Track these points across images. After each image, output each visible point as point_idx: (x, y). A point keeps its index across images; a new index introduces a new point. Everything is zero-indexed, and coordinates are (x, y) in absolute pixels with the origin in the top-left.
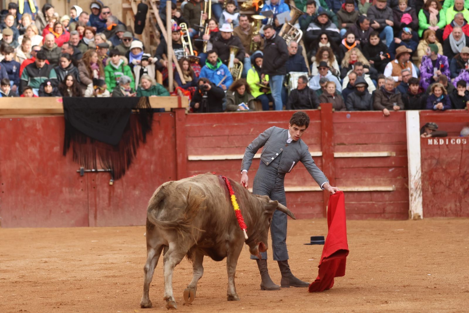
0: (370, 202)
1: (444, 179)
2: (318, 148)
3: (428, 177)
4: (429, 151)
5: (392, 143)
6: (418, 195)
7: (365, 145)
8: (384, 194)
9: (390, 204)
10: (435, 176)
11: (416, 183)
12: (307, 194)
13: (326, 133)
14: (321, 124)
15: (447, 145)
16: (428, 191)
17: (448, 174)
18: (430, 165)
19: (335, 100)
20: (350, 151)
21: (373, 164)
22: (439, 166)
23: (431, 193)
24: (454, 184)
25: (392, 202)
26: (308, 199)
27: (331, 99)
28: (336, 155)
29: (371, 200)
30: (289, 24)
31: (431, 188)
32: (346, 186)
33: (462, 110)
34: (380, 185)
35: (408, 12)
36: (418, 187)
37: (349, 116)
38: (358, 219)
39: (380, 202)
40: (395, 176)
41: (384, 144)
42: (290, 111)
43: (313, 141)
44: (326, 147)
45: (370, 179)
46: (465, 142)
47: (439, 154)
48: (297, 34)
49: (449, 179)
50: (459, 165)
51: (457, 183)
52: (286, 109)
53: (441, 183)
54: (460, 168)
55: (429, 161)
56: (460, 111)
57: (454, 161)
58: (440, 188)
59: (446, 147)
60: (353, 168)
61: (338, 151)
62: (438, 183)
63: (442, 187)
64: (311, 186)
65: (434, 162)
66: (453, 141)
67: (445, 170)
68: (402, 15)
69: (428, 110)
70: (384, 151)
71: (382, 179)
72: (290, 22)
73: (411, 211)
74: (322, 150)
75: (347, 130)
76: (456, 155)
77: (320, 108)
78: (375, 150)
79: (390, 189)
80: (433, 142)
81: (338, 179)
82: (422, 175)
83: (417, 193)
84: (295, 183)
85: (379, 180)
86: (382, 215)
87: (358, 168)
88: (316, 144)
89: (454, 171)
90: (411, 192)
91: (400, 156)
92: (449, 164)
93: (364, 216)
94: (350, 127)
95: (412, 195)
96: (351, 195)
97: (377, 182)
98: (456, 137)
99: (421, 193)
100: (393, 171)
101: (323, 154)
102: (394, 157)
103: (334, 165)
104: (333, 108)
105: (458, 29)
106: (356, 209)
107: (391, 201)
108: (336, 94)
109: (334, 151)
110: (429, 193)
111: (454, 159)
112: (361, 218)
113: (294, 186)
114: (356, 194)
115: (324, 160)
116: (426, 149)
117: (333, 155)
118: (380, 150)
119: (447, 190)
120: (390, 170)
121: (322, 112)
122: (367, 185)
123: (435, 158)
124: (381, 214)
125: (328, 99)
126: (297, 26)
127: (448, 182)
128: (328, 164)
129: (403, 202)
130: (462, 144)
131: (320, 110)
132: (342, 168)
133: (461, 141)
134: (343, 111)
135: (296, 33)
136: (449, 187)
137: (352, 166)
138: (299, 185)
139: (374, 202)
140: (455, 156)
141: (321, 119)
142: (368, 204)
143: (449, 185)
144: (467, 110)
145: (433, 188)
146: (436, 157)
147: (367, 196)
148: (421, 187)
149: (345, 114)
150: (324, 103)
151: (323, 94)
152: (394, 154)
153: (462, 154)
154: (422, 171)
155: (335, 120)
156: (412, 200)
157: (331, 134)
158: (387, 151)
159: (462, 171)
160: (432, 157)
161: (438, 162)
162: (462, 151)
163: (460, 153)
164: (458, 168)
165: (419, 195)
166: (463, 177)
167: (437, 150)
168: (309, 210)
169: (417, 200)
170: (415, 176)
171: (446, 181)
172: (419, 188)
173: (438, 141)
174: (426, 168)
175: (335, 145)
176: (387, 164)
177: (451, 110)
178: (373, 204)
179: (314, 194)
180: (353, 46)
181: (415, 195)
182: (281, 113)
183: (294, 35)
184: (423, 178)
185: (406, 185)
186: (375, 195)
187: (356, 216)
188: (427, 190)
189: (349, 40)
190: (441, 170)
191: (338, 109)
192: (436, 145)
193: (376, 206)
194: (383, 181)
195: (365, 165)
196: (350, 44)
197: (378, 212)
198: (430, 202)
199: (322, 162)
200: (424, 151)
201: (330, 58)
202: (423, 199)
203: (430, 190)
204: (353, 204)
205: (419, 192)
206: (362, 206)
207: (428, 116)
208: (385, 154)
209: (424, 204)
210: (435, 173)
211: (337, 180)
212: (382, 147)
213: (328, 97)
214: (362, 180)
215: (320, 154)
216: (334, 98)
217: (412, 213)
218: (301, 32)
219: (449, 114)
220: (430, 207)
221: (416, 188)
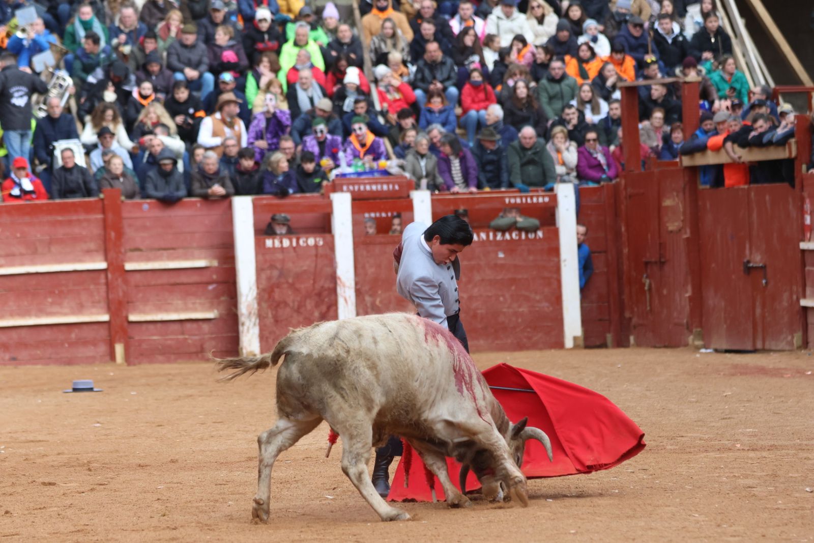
0: (181, 337)
1: (291, 298)
2: (101, 256)
3: (266, 296)
4: (268, 257)
5: (212, 247)
6: (252, 324)
7: (171, 251)
8: (201, 323)
9: (211, 339)
10: (277, 295)
11: (248, 306)
12: (85, 327)
13: (113, 234)
14: (105, 221)
15: (294, 248)
16: (267, 317)
17: (297, 290)
18: (269, 279)
19: (123, 183)
20: (148, 259)
21: (184, 279)
22: (282, 280)
23: (272, 320)
24: (305, 306)
25: (214, 336)
26: (87, 333)
27: (116, 181)
28: (129, 266)
29: (183, 333)
30: (51, 70)
31: (272, 314)
32: (144, 312)
33: (315, 194)
34: (195, 310)
35: (231, 47)
36: (253, 312)
37: (146, 207)
38: (162, 362)
39: (196, 335)
40: (217, 297)
41: (201, 248)
42: (58, 201)
43: (92, 246)
44: (112, 254)
45: (180, 302)
46: (321, 243)
47: (283, 261)
48: (65, 84)
49: (299, 299)
50: (312, 278)
51: (309, 304)
52: (51, 198)
53: (286, 304)
54: (315, 282)
55: (268, 272)
56: (313, 196)
57: (305, 271)
58: (284, 313)
59: (292, 250)
60: (154, 285)
61: (131, 260)
62: (282, 305)
63: (288, 310)
64: (92, 314)
65: (276, 273)
66: (304, 242)
67: (292, 286)
68: (221, 54)
69: (264, 196)
70: (199, 258)
71: (198, 301)
72: (52, 67)
73: (242, 349)
74: (106, 259)
75: (144, 228)
76: (308, 262)
77: (102, 196)
78: (186, 258)
79: (210, 315)
80: (274, 243)
81: (132, 302)
82: (259, 294)
83: (250, 321)
84: (66, 310)
85: (194, 303)
86: (200, 355)
87: (162, 285)
88: (97, 251)
89: (305, 286)
90: (242, 319)
91: (225, 266)
92: (298, 276)
93: (173, 357)
94: (148, 224)
95: (243, 324)
96: (151, 327)
97: (191, 306)
98: (307, 235)
99: (258, 321)
100: (214, 289)
101: (109, 265)
102: (216, 268)
103: (126, 282)
104: (122, 194)
105: (306, 73)
106: (160, 347)
107: (212, 334)
108: (124, 175)
109: (123, 261)
110: (270, 320)
111: (305, 268)
112: (169, 361)
113: (65, 314)
114: (159, 325)
115: (110, 276)
116: (263, 254)
117: (123, 266)
118: (193, 258)
119: (295, 315)
120: (211, 287)
121: (106, 202)
122: (177, 310)
123: (276, 268)
124: (197, 353)
125: (112, 182)
126: (63, 73)
127: (296, 304)
128: (117, 279)
129: (230, 335)
130: (316, 246)
131: (102, 200)
132: (137, 286)
133: (316, 241)
134: (137, 200)
135: (62, 83)
136: (298, 311)
137: (153, 283)
138: (73, 313)
139: (187, 337)
140: (306, 265)
141: (104, 212)
142: (178, 339)
143: (299, 307)
144: (323, 195)
145: (274, 312)
146: (279, 265)
147: (176, 327)
148: (256, 311)
149: (140, 205)
150: (109, 188)
151: (106, 175)
152: (215, 263)
153: (316, 261)
154: (258, 288)
155: (125, 214)
156: (243, 332)
157: (120, 234)
158: (205, 258)
159: (318, 286)
160: (272, 267)
161: (281, 275)
162: (316, 256)
163: (314, 258)
164: (312, 282)
165: (255, 324)
166: (319, 295)
167: (279, 256)
168: (89, 351)
169: (251, 331)
170: (247, 296)
171: (293, 302)
172: (254, 314)
173: (281, 242)
174: (264, 282)
175: (126, 252)
176: (205, 279)
177: (298, 195)
178: (186, 339)
179: (95, 327)
180: (149, 100)
181: (247, 323)
182: (43, 204)
183: (61, 86)
184: (260, 299)
185: (234, 310)
186: (188, 326)
187: (160, 358)
188: (265, 315)
189: (144, 92)
190: (285, 286)
191: (131, 196)
192: (278, 248)
193: (190, 341)
194: (200, 304)
195: (172, 280)
196: (145, 97)
197: (194, 350)
198: (270, 333)
199: (107, 277)
200: (260, 257)
201: (115, 119)
202: (262, 330)
203: (270, 315)
204: (154, 340)
205: (253, 319)
206: (169, 342)
207: (266, 205)
208: (201, 263)
209: (262, 338)
210: (277, 291)
211: (130, 304)
212: (197, 252)
213: (113, 179)
214: (169, 304)
215: (103, 265)
216: (121, 179)
217: (244, 351)
218: (69, 81)
219: (295, 201)
220: (270, 341)
221: (250, 313)
